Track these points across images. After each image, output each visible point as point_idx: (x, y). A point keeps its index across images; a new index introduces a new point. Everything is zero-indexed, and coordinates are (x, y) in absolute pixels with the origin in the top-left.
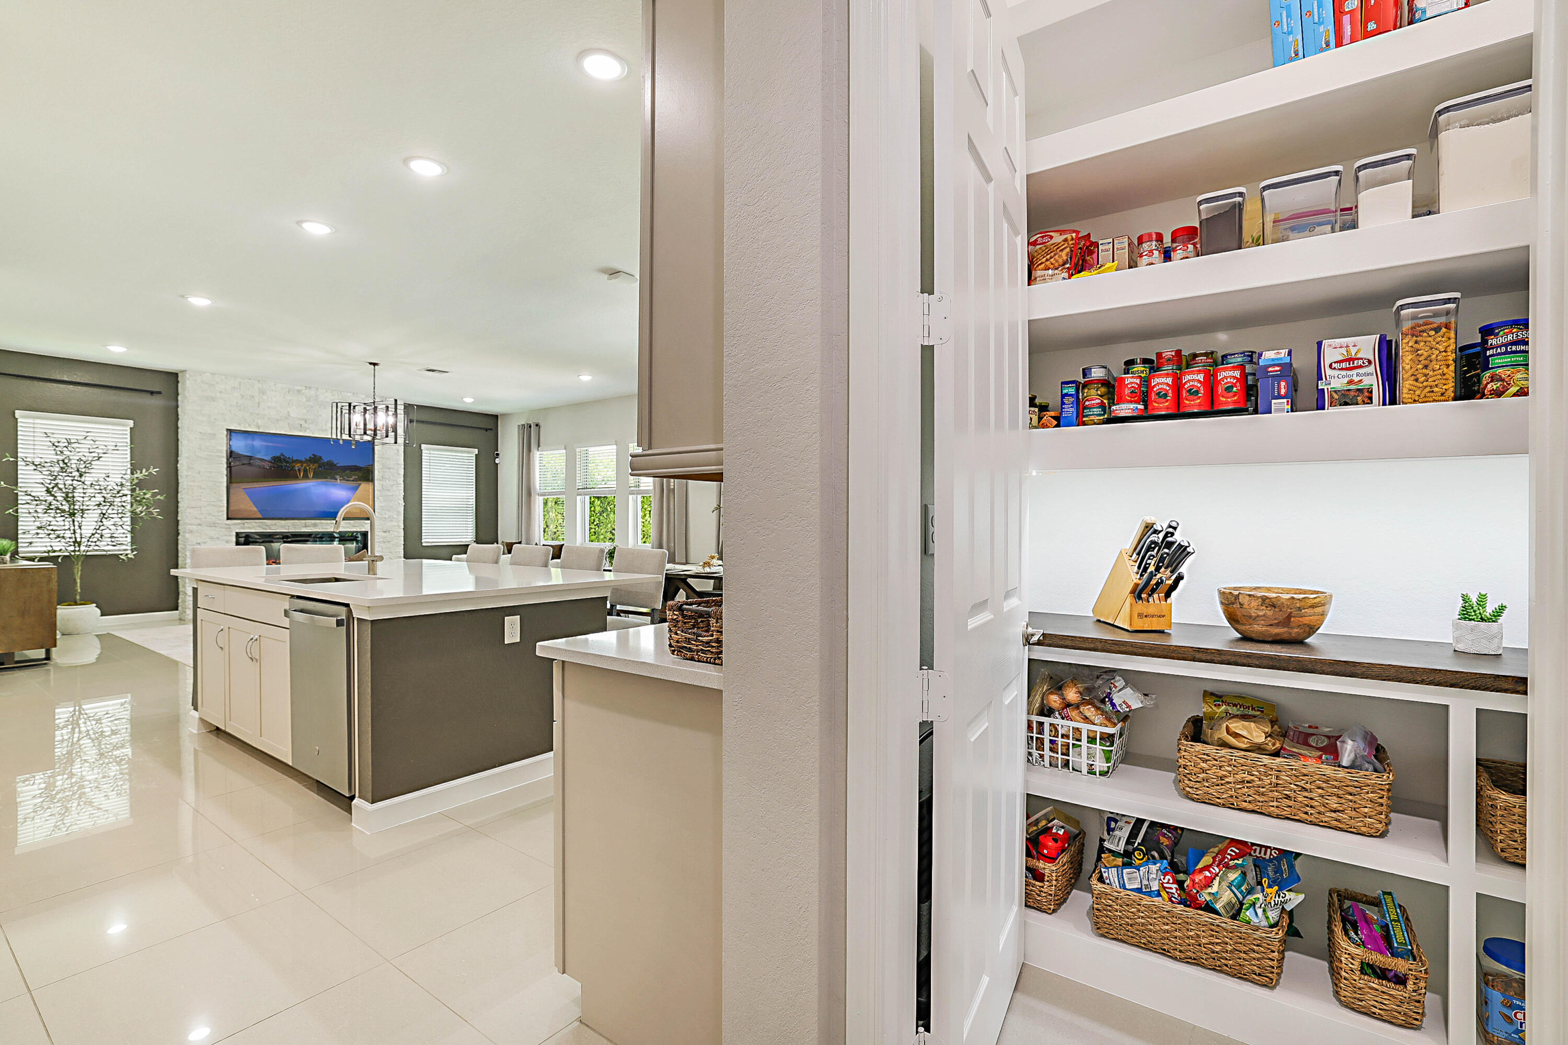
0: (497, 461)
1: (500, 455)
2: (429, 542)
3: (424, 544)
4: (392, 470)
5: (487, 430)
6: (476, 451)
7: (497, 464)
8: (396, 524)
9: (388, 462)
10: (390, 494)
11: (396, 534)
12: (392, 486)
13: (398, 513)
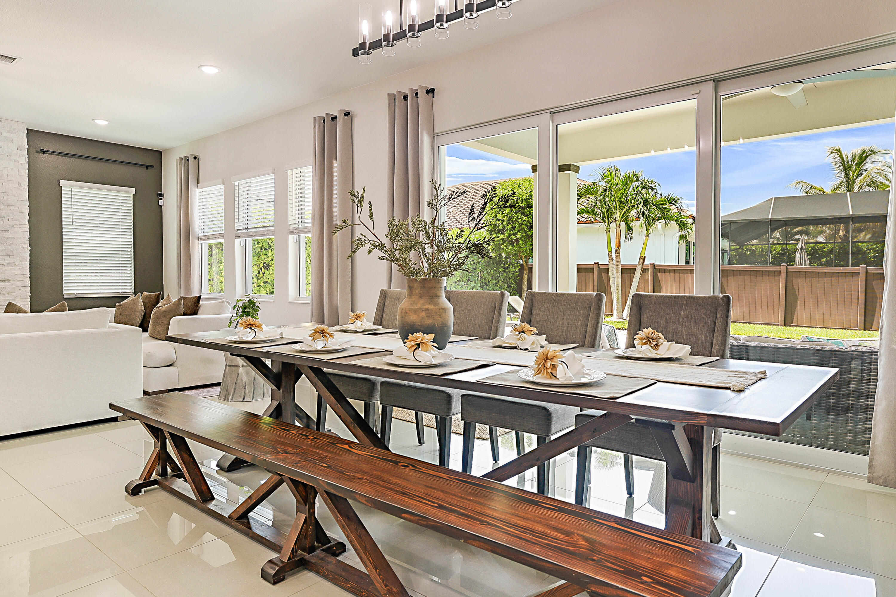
0: (161, 202)
1: (165, 196)
2: (73, 294)
3: (65, 297)
4: (12, 208)
5: (147, 167)
6: (133, 190)
7: (161, 206)
8: (19, 272)
9: (5, 197)
10: (10, 236)
11: (19, 284)
12: (13, 226)
13: (22, 259)
